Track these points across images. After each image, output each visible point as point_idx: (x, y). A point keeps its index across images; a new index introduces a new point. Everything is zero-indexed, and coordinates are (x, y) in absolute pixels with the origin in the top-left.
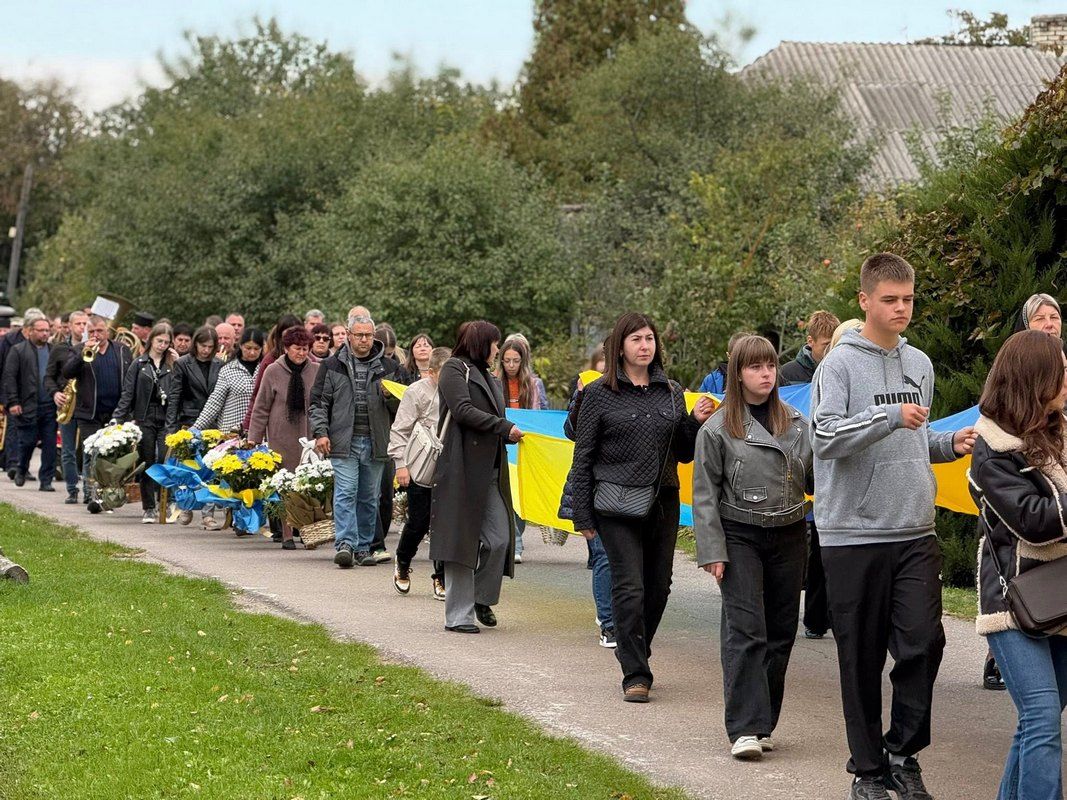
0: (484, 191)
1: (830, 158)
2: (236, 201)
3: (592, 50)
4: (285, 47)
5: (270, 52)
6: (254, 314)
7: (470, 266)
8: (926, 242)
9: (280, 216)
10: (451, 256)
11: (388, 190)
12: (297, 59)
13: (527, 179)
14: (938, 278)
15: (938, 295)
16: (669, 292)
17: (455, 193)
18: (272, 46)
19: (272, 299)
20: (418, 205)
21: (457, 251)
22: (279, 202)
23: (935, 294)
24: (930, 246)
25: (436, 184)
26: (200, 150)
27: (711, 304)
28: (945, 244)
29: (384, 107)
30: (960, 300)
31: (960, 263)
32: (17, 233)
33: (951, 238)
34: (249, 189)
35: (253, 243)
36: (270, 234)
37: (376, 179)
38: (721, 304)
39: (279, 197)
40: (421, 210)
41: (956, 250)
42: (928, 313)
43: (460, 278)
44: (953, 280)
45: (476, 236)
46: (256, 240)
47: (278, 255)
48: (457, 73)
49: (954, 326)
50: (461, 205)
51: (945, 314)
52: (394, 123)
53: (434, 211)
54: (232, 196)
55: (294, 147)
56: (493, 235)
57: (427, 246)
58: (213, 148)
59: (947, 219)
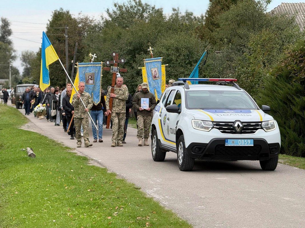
0: (191, 47)
1: (291, 36)
2: (125, 52)
3: (226, 7)
4: (143, 8)
5: (139, 10)
6: (130, 83)
7: (187, 69)
8: (294, 60)
9: (137, 56)
10: (182, 66)
11: (164, 48)
12: (147, 11)
13: (205, 44)
14: (297, 70)
15: (297, 75)
16: (237, 75)
17: (183, 48)
18: (140, 8)
19: (135, 79)
20: (172, 52)
21: (184, 65)
22: (137, 52)
23: (296, 75)
24: (295, 61)
25: (178, 46)
26: (116, 38)
27: (249, 78)
28: (299, 61)
29: (167, 24)
30: (303, 76)
31: (303, 66)
32: (74, 61)
33: (301, 59)
34: (128, 48)
35: (130, 63)
36: (134, 61)
37: (161, 45)
38: (252, 78)
39: (137, 50)
40: (173, 53)
41: (303, 62)
42: (294, 80)
43: (184, 72)
44: (301, 71)
45: (189, 60)
46: (130, 62)
47: (136, 67)
48: (192, 14)
49: (302, 84)
50: (185, 51)
51: (299, 80)
52: (170, 29)
53: (177, 53)
54: (124, 50)
55: (141, 36)
56: (194, 60)
57: (175, 63)
58: (119, 36)
59: (300, 53)
